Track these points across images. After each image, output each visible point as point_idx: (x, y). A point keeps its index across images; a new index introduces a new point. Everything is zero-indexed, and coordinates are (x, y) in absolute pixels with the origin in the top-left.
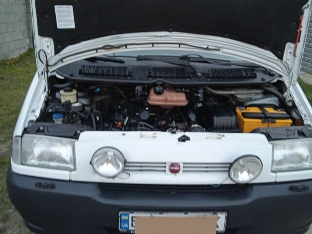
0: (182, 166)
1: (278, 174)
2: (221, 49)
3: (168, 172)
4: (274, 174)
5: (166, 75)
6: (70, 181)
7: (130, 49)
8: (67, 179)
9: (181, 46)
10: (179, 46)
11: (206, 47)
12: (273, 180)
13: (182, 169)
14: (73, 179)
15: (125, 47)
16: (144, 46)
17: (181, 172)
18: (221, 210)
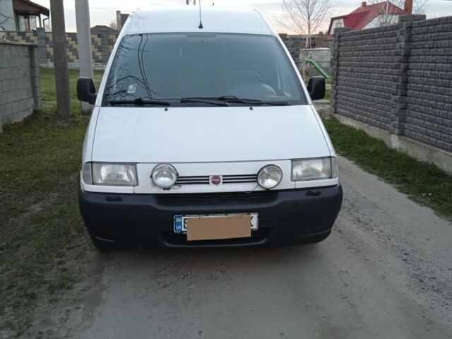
0: (221, 178)
1: (297, 182)
3: (211, 183)
4: (293, 183)
6: (134, 194)
8: (132, 192)
12: (293, 187)
13: (222, 181)
14: (136, 192)
17: (221, 183)
18: (254, 211)
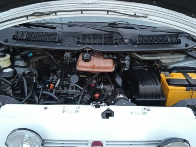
0: (104, 143)
2: (148, 16)
5: (95, 42)
7: (60, 15)
9: (110, 13)
10: (108, 13)
11: (133, 14)
15: (54, 14)
16: (73, 13)
